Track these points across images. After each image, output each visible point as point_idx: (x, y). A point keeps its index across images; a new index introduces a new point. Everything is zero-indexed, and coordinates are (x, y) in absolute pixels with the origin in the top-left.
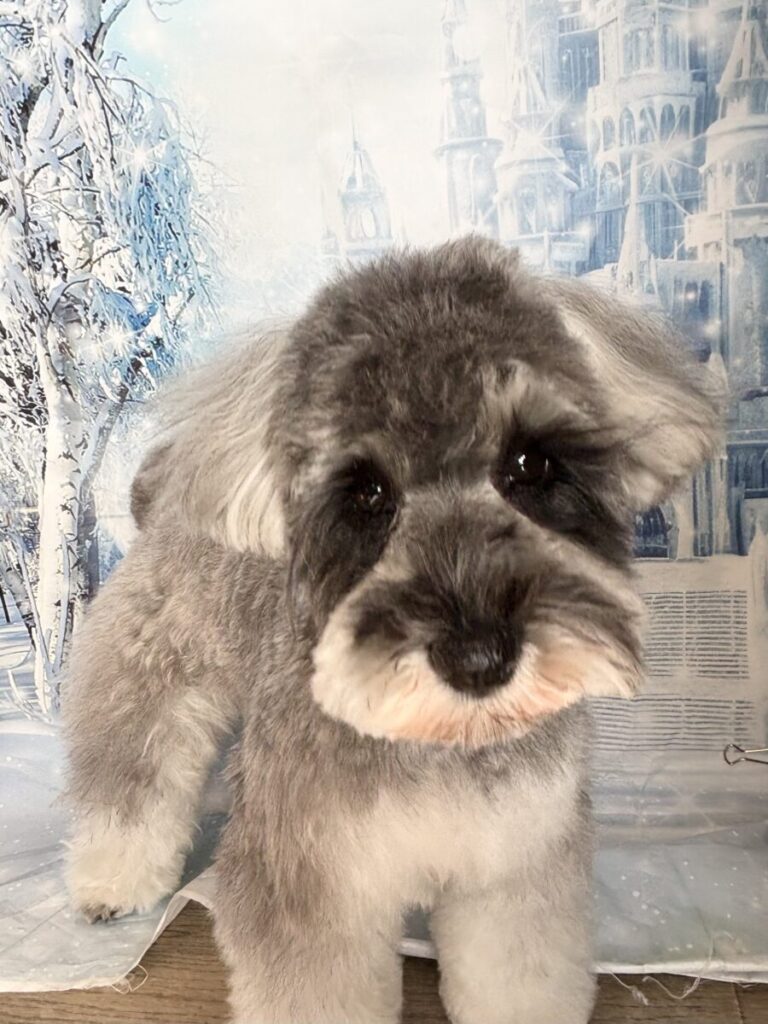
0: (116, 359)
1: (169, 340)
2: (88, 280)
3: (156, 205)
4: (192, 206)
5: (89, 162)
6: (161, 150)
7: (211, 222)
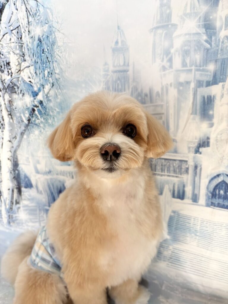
0: (27, 107)
1: (45, 102)
2: (19, 78)
3: (43, 50)
4: (56, 51)
5: (21, 32)
6: (46, 28)
7: (62, 57)
